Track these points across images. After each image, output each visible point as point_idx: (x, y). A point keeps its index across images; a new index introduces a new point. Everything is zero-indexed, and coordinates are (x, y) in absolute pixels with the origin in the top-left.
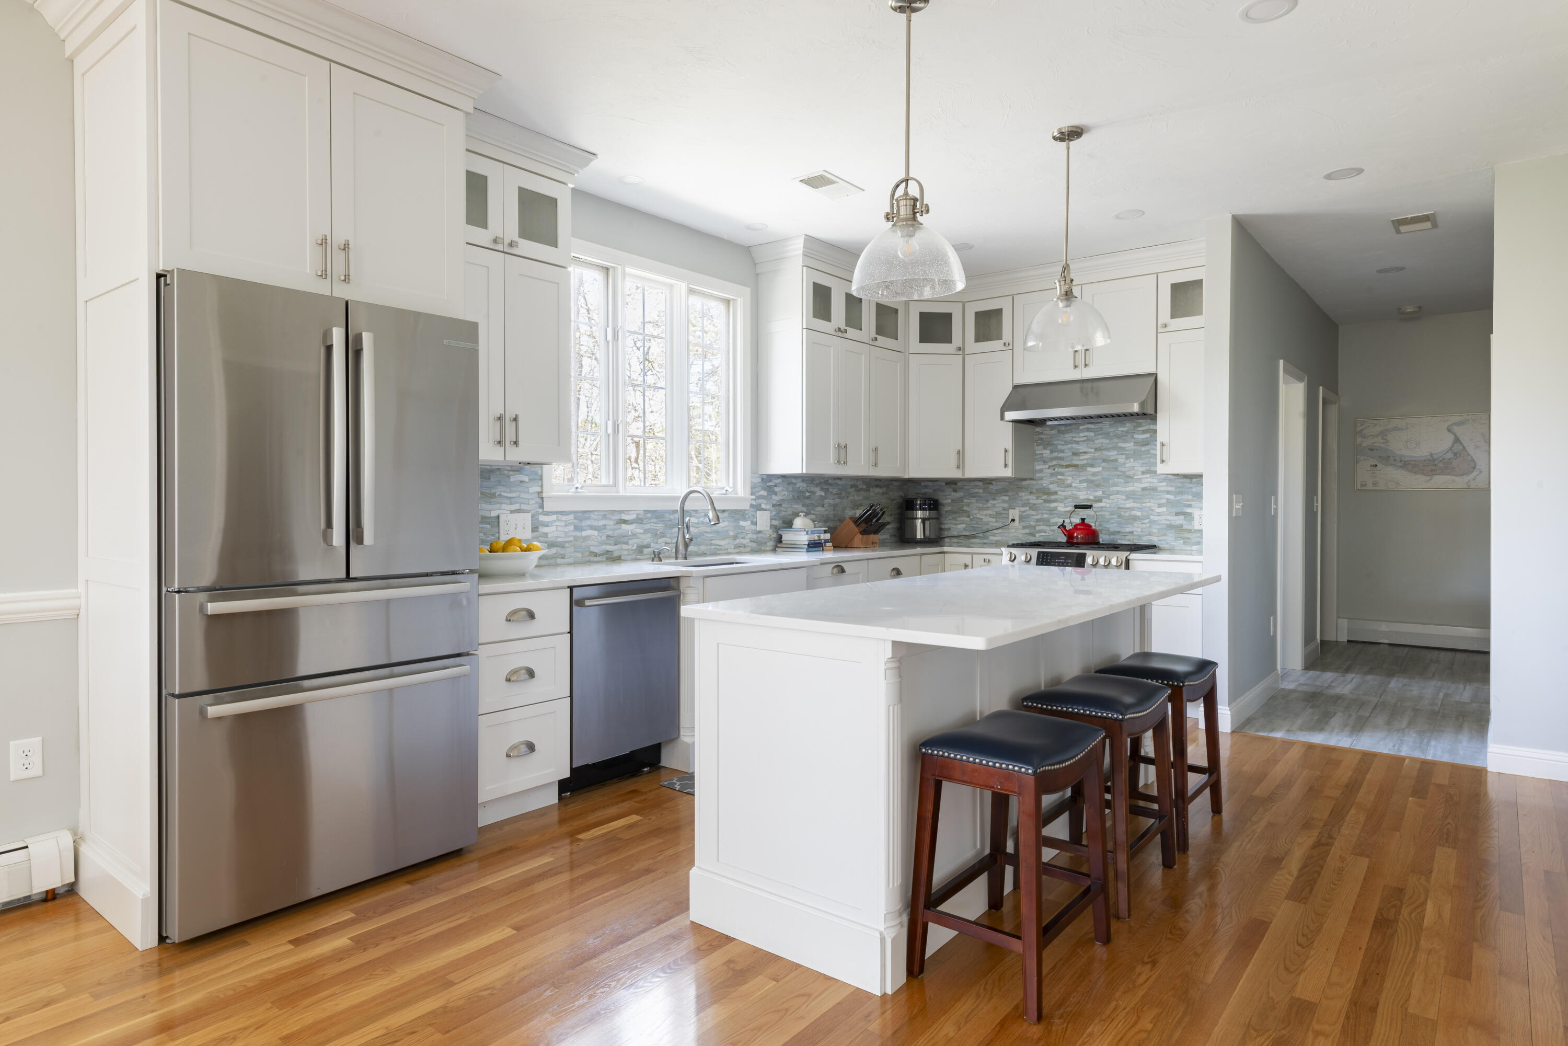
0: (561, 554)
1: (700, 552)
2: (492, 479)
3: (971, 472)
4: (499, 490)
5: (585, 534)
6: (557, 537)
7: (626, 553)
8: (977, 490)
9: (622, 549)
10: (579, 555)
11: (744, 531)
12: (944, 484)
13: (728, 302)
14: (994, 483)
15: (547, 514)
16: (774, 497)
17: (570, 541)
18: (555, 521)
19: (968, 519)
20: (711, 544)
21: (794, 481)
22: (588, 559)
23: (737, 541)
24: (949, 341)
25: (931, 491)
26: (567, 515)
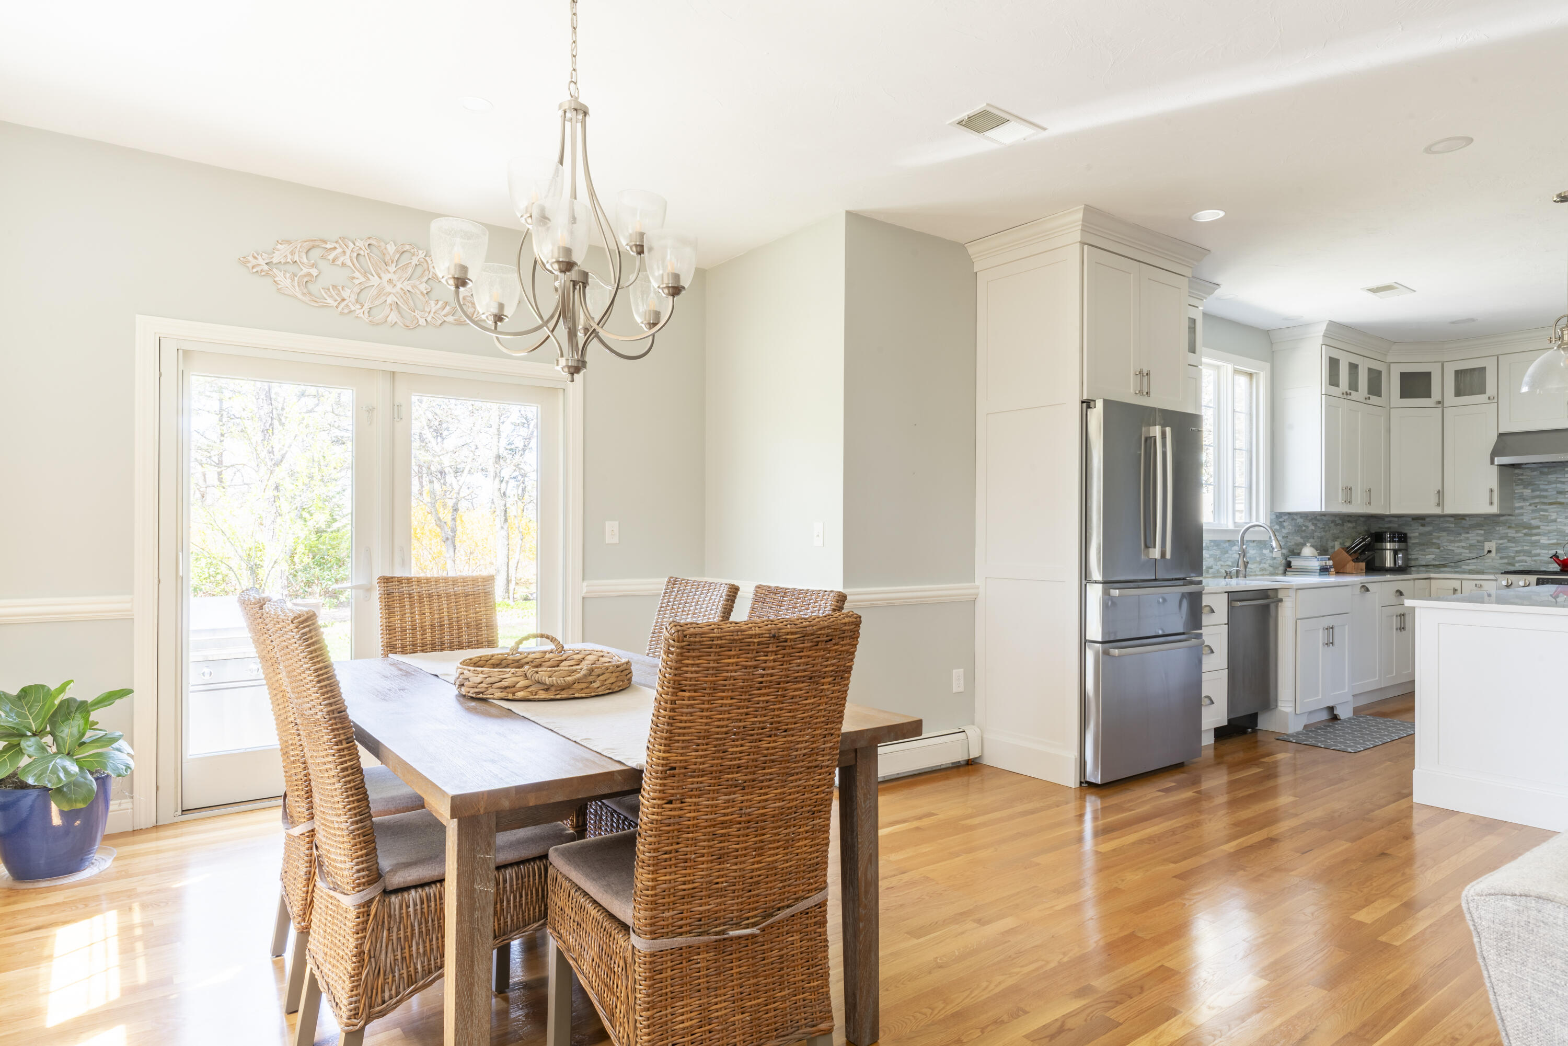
3: (1451, 508)
8: (1448, 525)
11: (1265, 558)
12: (1410, 519)
13: (1251, 375)
14: (1467, 519)
16: (1283, 530)
19: (1438, 550)
24: (1428, 395)
25: (1396, 526)
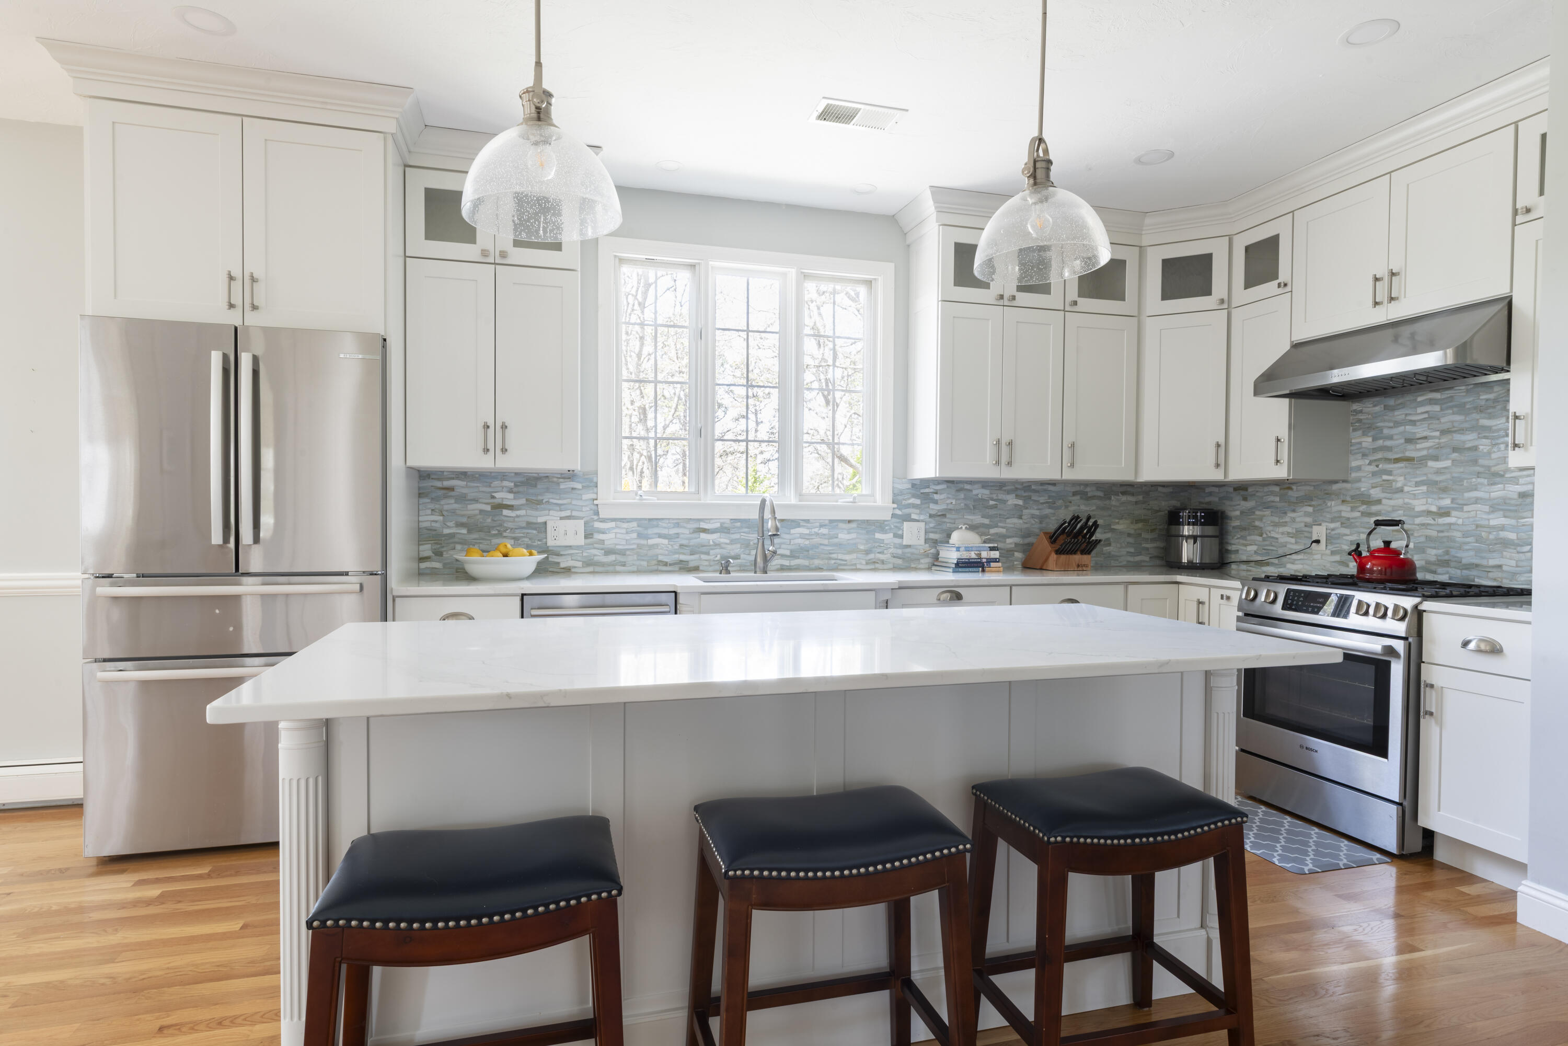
0: (620, 562)
1: (813, 566)
2: (539, 486)
3: (1238, 472)
4: (546, 497)
5: (651, 542)
6: (616, 544)
7: (707, 563)
8: (1272, 498)
9: (700, 559)
10: (645, 563)
11: (882, 545)
13: (869, 283)
14: (1294, 487)
15: (603, 521)
16: (932, 506)
17: (633, 549)
18: (613, 528)
19: (1260, 539)
20: (830, 559)
21: (967, 487)
22: (655, 567)
23: (871, 556)
24: (1207, 292)
25: (1216, 499)
26: (628, 522)
